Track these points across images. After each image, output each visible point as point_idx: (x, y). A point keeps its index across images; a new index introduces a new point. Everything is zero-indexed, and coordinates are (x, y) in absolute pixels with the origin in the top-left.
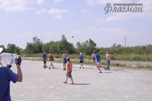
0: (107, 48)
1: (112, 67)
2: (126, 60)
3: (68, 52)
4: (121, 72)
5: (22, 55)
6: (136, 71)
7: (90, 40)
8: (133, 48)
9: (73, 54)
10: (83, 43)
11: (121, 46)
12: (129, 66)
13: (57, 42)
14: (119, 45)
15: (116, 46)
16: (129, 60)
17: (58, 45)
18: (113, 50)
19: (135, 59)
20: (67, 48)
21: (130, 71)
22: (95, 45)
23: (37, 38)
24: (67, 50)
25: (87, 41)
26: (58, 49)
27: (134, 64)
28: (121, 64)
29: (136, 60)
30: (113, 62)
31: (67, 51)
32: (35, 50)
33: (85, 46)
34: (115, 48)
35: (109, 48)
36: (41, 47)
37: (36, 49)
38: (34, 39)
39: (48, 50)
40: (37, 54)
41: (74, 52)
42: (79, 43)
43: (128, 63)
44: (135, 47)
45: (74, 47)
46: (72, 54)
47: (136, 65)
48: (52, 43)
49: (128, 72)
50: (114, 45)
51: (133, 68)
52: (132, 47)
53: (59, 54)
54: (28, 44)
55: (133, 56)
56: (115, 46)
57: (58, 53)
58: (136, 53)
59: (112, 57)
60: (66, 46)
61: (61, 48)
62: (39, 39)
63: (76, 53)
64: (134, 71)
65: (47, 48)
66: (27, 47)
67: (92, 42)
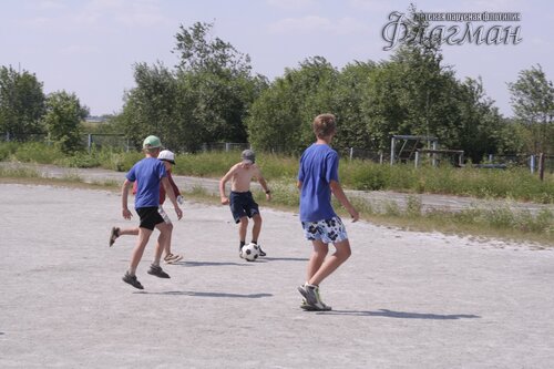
3: (443, 148)
5: (101, 156)
9: (488, 161)
13: (361, 72)
17: (368, 94)
20: (441, 114)
23: (209, 38)
24: (442, 131)
26: (367, 119)
31: (440, 141)
32: (191, 125)
36: (239, 105)
37: (202, 117)
38: (185, 40)
39: (290, 128)
40: (205, 157)
41: (493, 151)
46: (477, 160)
48: (316, 75)
53: (376, 160)
54: (141, 73)
57: (367, 149)
60: (435, 98)
61: (395, 114)
62: (220, 45)
63: (510, 154)
65: (286, 111)
66: (134, 101)
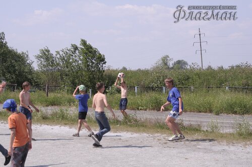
0: (139, 70)
1: (156, 135)
2: (200, 112)
3: (9, 83)
4: (184, 150)
6: (232, 148)
7: (84, 43)
8: (225, 72)
10: (61, 53)
11: (185, 63)
12: (209, 129)
14: (179, 62)
15: (171, 64)
16: (211, 111)
18: (158, 78)
19: (230, 109)
20: (7, 68)
21: (213, 148)
22: (102, 59)
25: (76, 48)
27: (227, 123)
28: (186, 123)
29: (235, 113)
30: (160, 117)
31: (7, 80)
33: (68, 63)
34: (167, 71)
35: (146, 73)
42: (48, 51)
43: (206, 120)
44: (233, 67)
45: (30, 65)
47: (233, 128)
49: (206, 151)
50: (165, 60)
51: (223, 136)
52: (221, 69)
55: (225, 97)
56: (166, 64)
58: (234, 89)
59: (156, 99)
63: (37, 86)
64: (226, 148)
67: (89, 51)
